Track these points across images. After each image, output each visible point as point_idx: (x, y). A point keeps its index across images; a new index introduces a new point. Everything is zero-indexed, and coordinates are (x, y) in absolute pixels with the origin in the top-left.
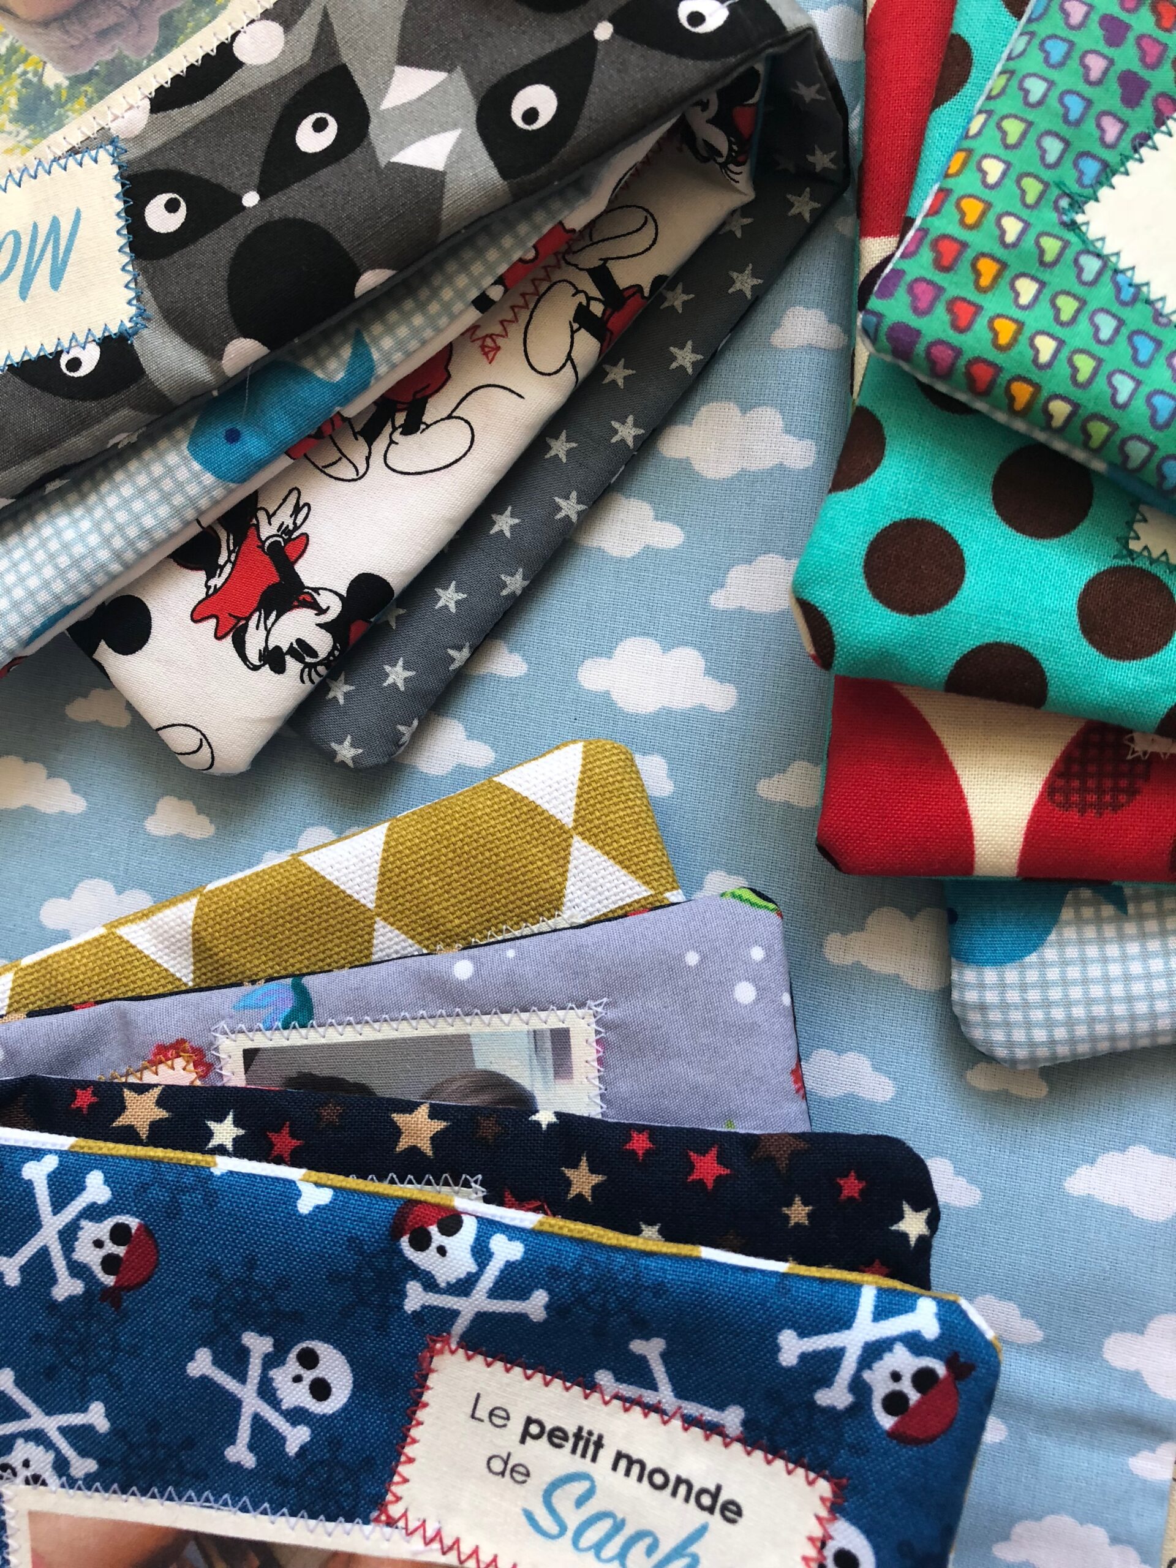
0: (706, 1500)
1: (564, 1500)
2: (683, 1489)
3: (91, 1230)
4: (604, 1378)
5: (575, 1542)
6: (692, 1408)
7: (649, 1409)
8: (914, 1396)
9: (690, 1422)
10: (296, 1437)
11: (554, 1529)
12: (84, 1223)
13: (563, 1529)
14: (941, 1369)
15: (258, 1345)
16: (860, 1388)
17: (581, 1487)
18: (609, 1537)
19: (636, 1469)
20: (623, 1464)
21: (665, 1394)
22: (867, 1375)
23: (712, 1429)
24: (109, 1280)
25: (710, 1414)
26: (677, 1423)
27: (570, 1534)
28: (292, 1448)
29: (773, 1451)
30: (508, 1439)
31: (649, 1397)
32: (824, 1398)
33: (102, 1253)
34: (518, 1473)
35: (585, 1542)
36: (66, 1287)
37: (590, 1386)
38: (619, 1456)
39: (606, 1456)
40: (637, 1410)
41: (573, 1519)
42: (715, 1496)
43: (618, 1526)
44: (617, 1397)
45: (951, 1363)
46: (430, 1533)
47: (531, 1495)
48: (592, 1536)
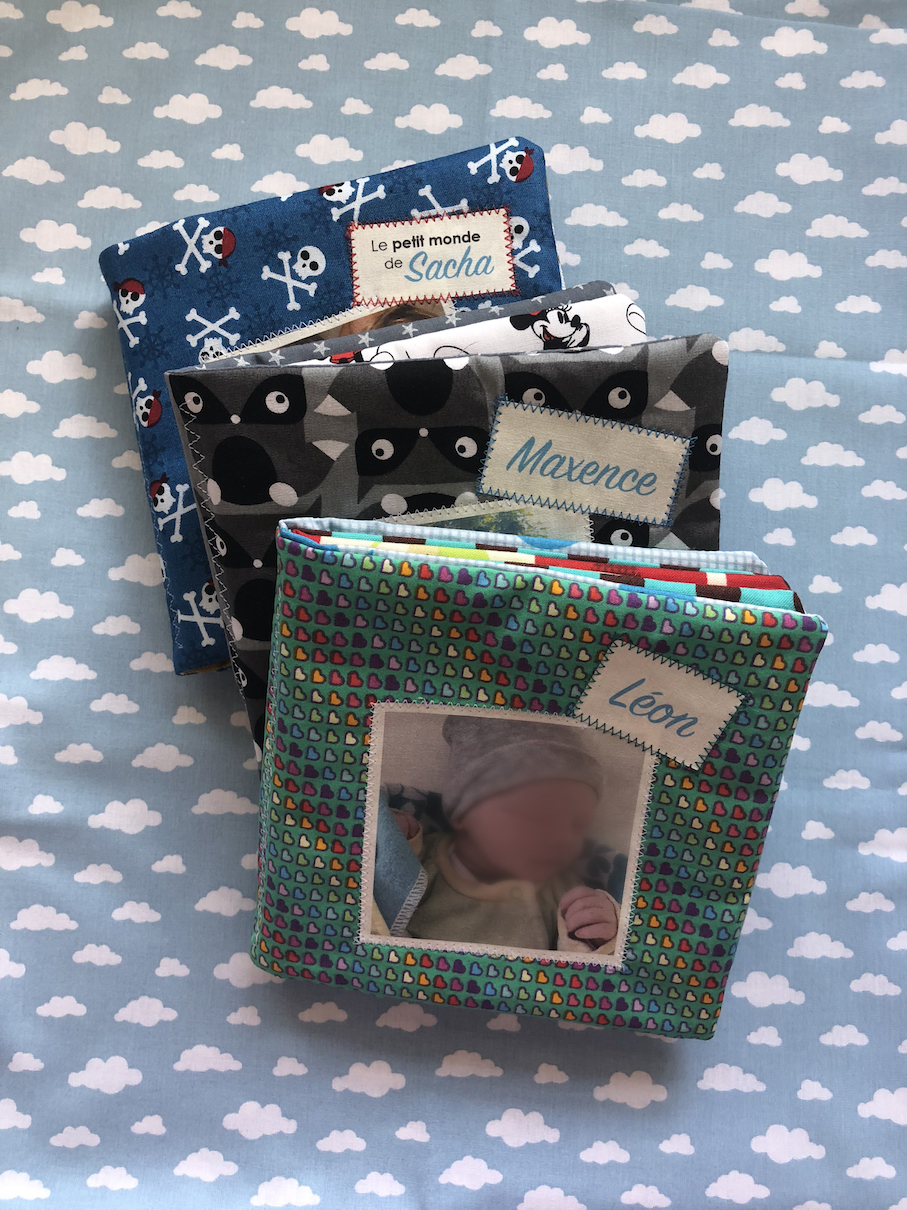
0: (466, 238)
1: (417, 266)
2: (457, 239)
3: (207, 238)
4: (415, 213)
5: (427, 277)
6: (449, 209)
7: (434, 217)
8: (519, 166)
9: (450, 215)
10: (312, 289)
11: (419, 277)
12: (203, 237)
13: (421, 275)
14: (524, 154)
15: (285, 256)
16: (501, 171)
17: (422, 257)
18: (438, 269)
19: (438, 241)
20: (433, 241)
21: (439, 209)
22: (501, 165)
23: (459, 213)
24: (220, 256)
25: (456, 208)
26: (446, 218)
27: (424, 276)
28: (312, 293)
29: (482, 209)
30: (389, 253)
31: (433, 212)
32: (491, 181)
33: (214, 246)
34: (397, 264)
35: (430, 276)
36: (205, 266)
37: (411, 219)
38: (431, 239)
39: (426, 242)
40: (430, 220)
41: (423, 270)
42: (469, 236)
43: (440, 264)
44: (422, 218)
45: (526, 150)
46: (375, 301)
47: (405, 270)
48: (432, 272)
